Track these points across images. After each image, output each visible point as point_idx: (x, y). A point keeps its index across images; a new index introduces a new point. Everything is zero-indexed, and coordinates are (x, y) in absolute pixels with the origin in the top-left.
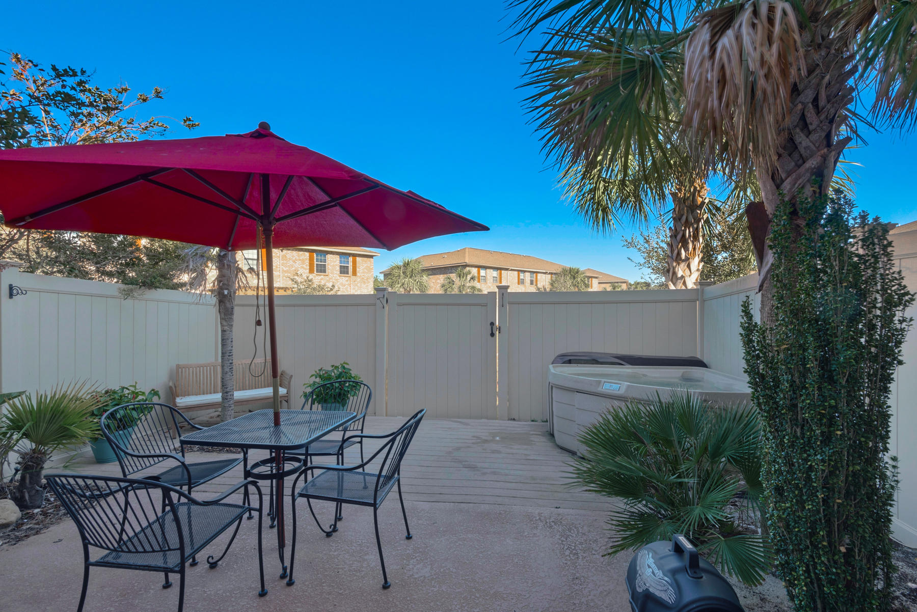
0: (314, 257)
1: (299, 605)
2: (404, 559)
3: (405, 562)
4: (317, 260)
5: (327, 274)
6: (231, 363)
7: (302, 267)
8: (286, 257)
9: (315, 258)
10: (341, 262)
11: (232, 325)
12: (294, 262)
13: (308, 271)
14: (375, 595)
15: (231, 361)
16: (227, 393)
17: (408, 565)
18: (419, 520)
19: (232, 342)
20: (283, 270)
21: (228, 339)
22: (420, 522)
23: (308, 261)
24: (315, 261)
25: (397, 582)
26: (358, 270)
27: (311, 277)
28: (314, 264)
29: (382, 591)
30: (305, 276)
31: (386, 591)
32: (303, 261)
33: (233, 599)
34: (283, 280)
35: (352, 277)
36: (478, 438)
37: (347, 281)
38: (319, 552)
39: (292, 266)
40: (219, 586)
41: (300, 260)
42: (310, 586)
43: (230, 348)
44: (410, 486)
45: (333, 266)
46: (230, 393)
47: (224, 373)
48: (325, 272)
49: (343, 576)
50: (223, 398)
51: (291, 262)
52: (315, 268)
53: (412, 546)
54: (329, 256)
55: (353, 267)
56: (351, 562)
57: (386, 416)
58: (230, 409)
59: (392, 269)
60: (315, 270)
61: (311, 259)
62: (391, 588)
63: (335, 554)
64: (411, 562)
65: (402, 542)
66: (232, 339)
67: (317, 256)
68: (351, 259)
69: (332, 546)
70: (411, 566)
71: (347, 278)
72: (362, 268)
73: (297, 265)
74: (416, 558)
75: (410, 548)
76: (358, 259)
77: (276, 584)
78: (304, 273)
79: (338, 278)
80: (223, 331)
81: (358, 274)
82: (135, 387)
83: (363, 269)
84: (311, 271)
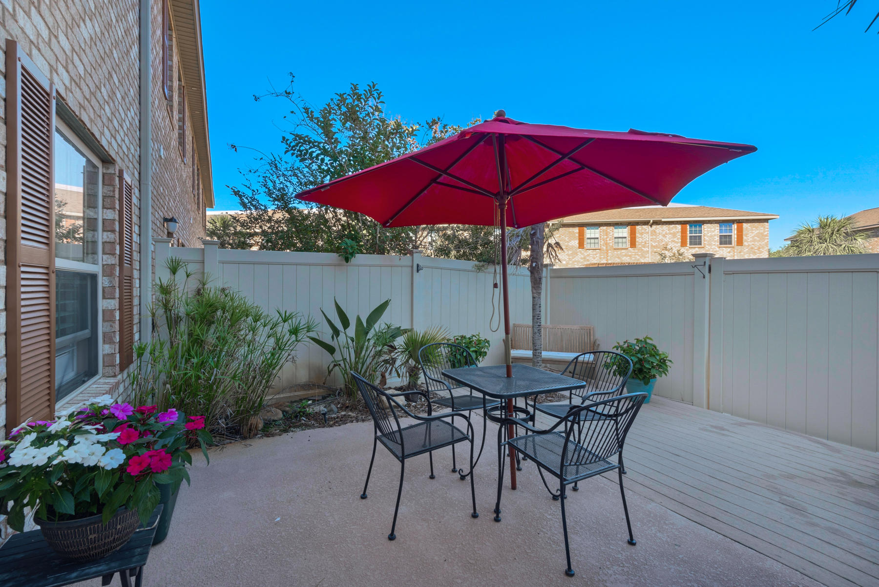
0: (686, 229)
1: (491, 540)
2: (609, 560)
3: (608, 563)
4: (691, 232)
5: (703, 246)
6: (539, 326)
7: (673, 241)
8: (655, 232)
9: (688, 230)
10: (721, 231)
11: (540, 293)
12: (664, 236)
13: (679, 244)
14: (553, 574)
15: (539, 324)
16: (536, 350)
17: (609, 568)
18: (660, 531)
19: (540, 307)
20: (652, 246)
21: (536, 304)
22: (659, 534)
23: (680, 234)
24: (688, 233)
25: (584, 576)
26: (745, 238)
27: (683, 250)
28: (686, 236)
29: (563, 576)
30: (675, 250)
31: (566, 578)
32: (674, 235)
33: (456, 508)
34: (652, 255)
35: (736, 247)
36: (843, 474)
37: (729, 252)
38: (536, 508)
39: (662, 240)
40: (457, 494)
41: (670, 234)
42: (509, 531)
43: (538, 313)
44: (678, 492)
45: (711, 236)
46: (538, 351)
47: (534, 333)
48: (700, 244)
49: (540, 540)
50: (534, 355)
51: (661, 237)
52: (688, 240)
53: (629, 554)
54: (705, 227)
55: (738, 235)
56: (556, 532)
57: (708, 408)
58: (539, 364)
59: (800, 233)
60: (688, 243)
61: (683, 232)
62: (573, 578)
63: (549, 517)
64: (615, 567)
65: (620, 543)
66: (540, 304)
67: (691, 227)
68: (735, 226)
69: (551, 509)
70: (610, 572)
71: (729, 250)
72: (750, 235)
73: (667, 240)
74: (623, 567)
75: (624, 554)
76: (745, 225)
77: (489, 514)
78: (675, 246)
79: (718, 249)
80: (534, 298)
81: (745, 243)
82: (479, 336)
83: (753, 237)
84: (683, 244)
